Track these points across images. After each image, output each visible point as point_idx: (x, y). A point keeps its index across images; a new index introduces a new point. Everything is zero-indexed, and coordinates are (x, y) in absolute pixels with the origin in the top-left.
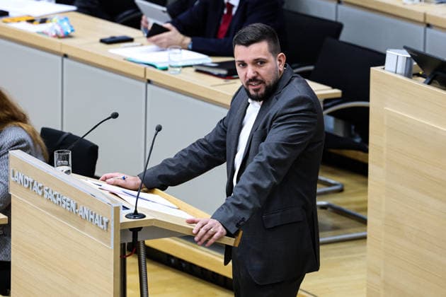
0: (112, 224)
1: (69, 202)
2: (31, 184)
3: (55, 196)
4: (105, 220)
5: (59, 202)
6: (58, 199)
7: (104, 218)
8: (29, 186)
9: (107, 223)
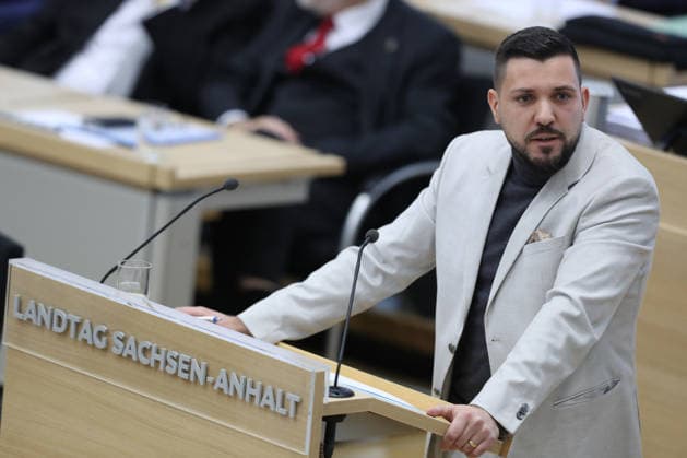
0: (310, 406)
1: (188, 363)
2: (73, 327)
3: (146, 351)
4: (292, 397)
5: (157, 362)
6: (154, 356)
7: (289, 395)
8: (68, 329)
9: (297, 404)
